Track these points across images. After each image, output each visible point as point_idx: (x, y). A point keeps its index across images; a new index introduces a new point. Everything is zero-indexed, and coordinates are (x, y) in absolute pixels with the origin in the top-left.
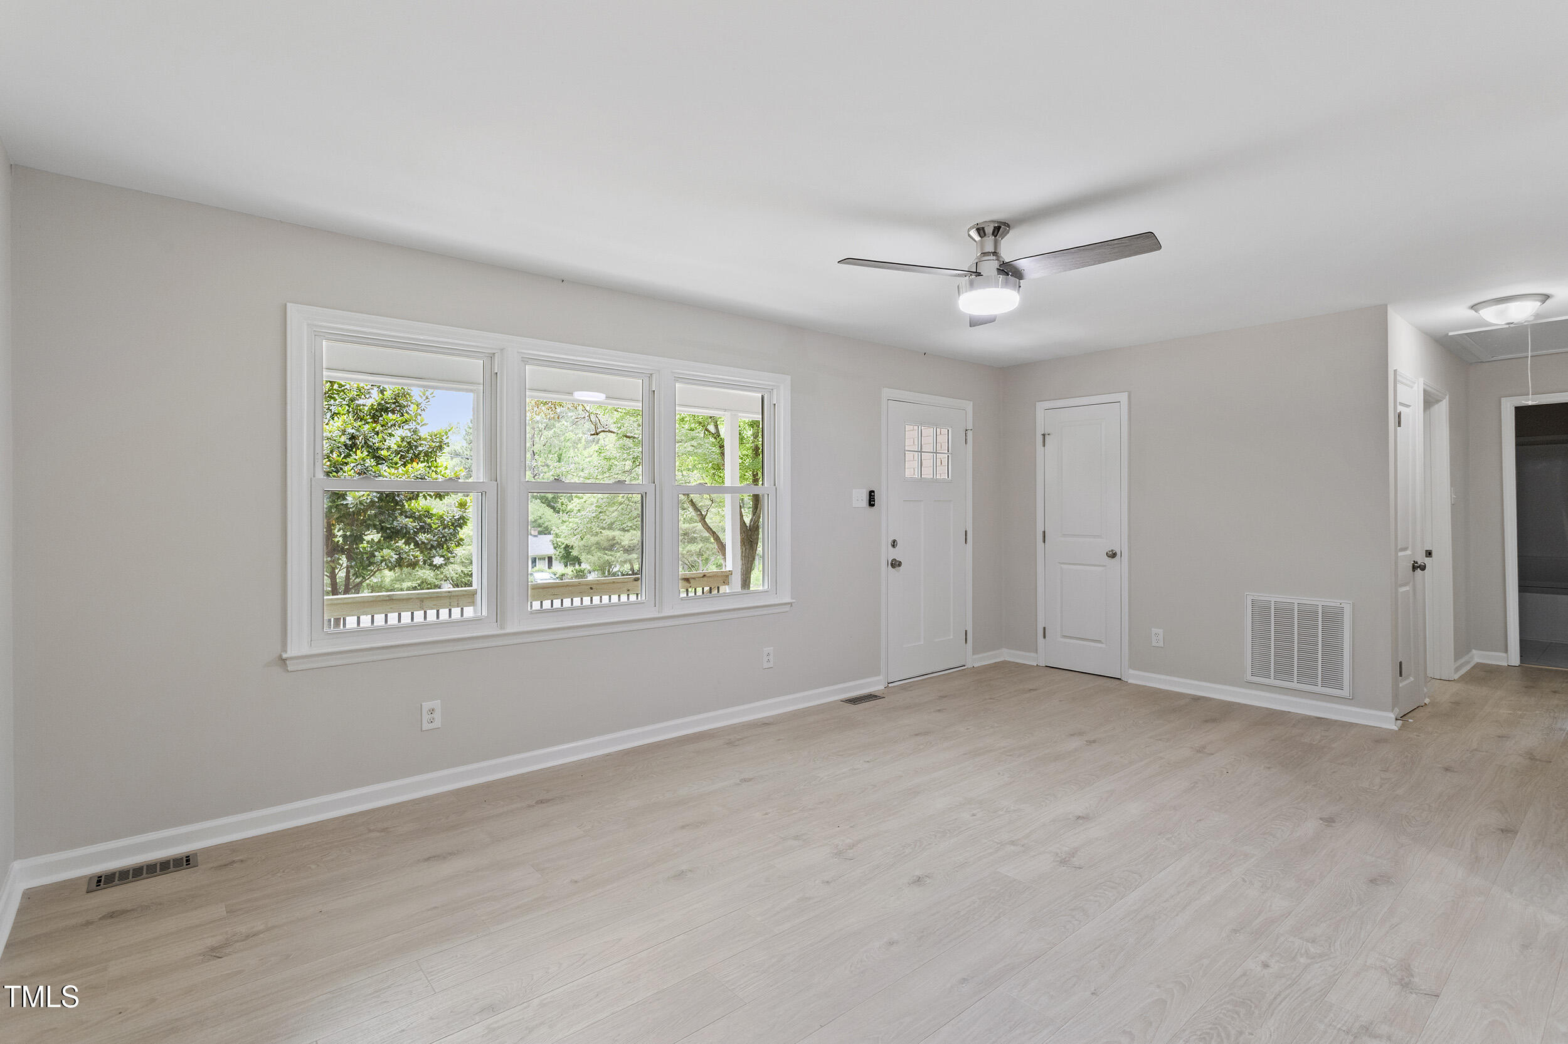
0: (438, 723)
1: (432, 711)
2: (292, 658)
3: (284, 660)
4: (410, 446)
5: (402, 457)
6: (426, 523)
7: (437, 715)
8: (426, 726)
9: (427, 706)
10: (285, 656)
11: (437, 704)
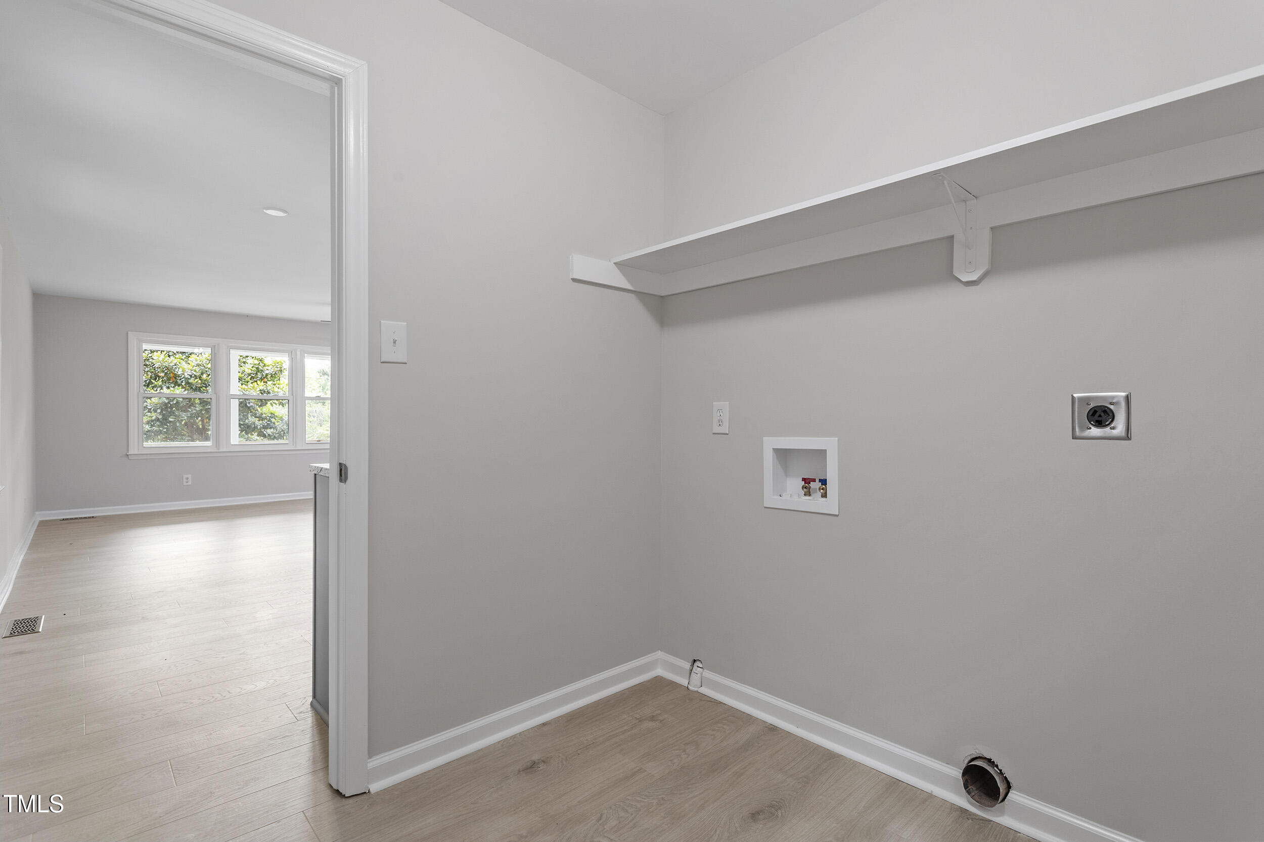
0: (190, 483)
1: (187, 478)
2: (131, 455)
3: (128, 455)
4: (258, 370)
5: (252, 378)
6: (271, 422)
7: (190, 480)
8: (185, 484)
9: (185, 476)
10: (128, 454)
11: (189, 476)
